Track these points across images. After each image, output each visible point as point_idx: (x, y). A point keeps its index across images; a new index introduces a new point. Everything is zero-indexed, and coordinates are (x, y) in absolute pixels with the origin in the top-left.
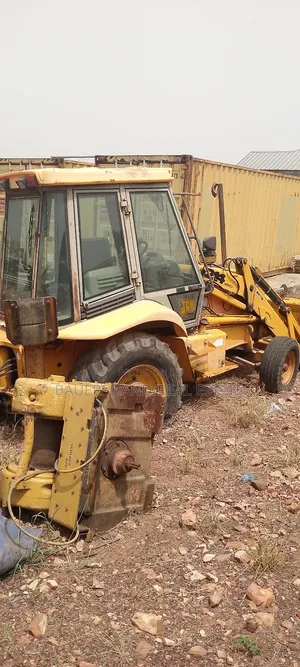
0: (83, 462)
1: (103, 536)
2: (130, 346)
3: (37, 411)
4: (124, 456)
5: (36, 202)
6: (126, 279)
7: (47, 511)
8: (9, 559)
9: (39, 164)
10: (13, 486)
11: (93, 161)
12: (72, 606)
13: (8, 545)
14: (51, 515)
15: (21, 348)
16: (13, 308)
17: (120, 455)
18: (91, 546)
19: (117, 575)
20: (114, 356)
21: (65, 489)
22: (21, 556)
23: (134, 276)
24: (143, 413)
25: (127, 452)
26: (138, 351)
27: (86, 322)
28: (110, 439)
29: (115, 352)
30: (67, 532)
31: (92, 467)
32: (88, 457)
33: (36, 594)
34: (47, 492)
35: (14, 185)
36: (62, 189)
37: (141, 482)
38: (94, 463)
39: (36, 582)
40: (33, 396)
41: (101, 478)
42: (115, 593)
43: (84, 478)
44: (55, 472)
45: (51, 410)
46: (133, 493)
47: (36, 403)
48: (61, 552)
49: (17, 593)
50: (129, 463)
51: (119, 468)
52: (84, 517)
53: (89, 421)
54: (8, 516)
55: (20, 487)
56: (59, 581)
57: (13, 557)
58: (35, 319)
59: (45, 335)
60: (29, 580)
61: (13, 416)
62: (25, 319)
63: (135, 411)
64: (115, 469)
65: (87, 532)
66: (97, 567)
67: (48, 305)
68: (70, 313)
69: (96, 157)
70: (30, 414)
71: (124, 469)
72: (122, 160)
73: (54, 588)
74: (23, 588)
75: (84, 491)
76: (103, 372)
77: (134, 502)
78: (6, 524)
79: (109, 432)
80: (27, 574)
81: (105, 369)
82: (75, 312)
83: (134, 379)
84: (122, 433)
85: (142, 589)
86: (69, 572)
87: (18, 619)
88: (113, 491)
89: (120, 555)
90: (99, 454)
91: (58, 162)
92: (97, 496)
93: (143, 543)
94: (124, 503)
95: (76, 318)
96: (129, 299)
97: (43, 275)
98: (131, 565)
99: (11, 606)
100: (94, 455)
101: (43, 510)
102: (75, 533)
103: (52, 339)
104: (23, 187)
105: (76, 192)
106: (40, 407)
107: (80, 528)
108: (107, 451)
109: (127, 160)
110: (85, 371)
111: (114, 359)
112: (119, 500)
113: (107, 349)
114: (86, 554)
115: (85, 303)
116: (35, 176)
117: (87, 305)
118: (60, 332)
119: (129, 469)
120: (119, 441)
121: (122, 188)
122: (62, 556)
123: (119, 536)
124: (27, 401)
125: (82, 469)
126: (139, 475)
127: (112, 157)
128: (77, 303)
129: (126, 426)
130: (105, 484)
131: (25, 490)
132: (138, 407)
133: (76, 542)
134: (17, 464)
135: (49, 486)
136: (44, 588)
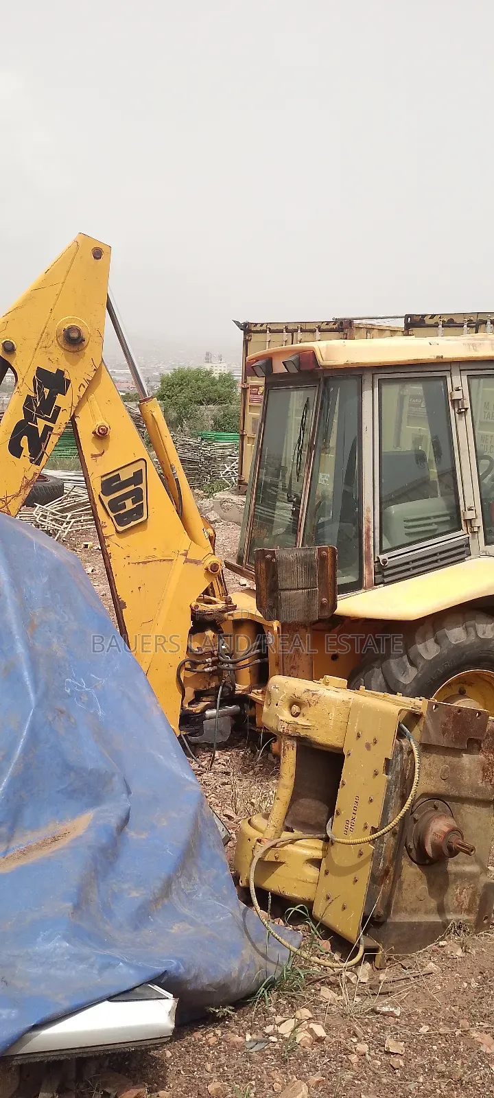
0: (374, 830)
1: (403, 963)
2: (457, 635)
3: (303, 733)
4: (446, 829)
5: (313, 394)
6: (455, 520)
7: (310, 904)
8: (249, 978)
9: (313, 331)
10: (258, 855)
11: (401, 324)
12: (348, 1076)
13: (247, 952)
14: (318, 911)
15: (275, 624)
16: (268, 562)
17: (439, 826)
18: (383, 977)
19: (428, 1036)
20: (428, 650)
21: (342, 871)
22: (267, 973)
23: (470, 515)
24: (481, 757)
25: (451, 821)
26: (471, 645)
27: (382, 590)
28: (423, 795)
29: (431, 643)
30: (343, 945)
31: (390, 841)
32: (384, 821)
33: (290, 1045)
34: (312, 872)
35: (279, 368)
36: (356, 374)
37: (472, 877)
38: (394, 834)
39: (291, 1024)
40: (295, 708)
41: (405, 862)
42: (423, 1066)
43: (375, 857)
44: (327, 840)
45: (324, 736)
46: (458, 894)
47: (300, 720)
48: (332, 979)
49: (260, 1037)
50: (455, 840)
51: (436, 847)
52: (372, 923)
53: (387, 759)
54: (249, 902)
55: (270, 857)
56: (328, 1028)
57: (256, 975)
58: (301, 581)
59: (317, 608)
60: (279, 1019)
61: (258, 734)
62: (284, 580)
63: (467, 751)
64: (429, 849)
65: (376, 950)
66: (392, 1014)
67: (323, 559)
68: (357, 572)
69: (407, 317)
70: (291, 737)
71: (446, 851)
72: (451, 321)
73: (320, 1040)
74: (269, 1029)
75: (375, 880)
76: (409, 676)
77: (459, 909)
78: (244, 915)
79: (421, 784)
80: (277, 1008)
81: (413, 672)
82: (365, 572)
83: (462, 693)
84: (442, 787)
85: (469, 1068)
86: (344, 1015)
87: (261, 1083)
88: (423, 887)
89: (433, 1000)
90: (403, 819)
91: (344, 328)
92: (396, 893)
93: (474, 985)
94: (441, 910)
95: (365, 582)
96: (458, 554)
97: (317, 509)
98: (451, 1021)
99: (249, 1058)
100: (394, 822)
101: (303, 901)
102: (357, 950)
103: (326, 614)
104: (294, 370)
105: (377, 377)
106: (306, 728)
107: (364, 943)
108: (416, 816)
109: (458, 320)
110: (377, 671)
111: (429, 656)
112: (433, 904)
113: (418, 639)
114: (374, 990)
115: (382, 557)
116: (314, 354)
117: (385, 562)
118: (339, 603)
119: (453, 852)
120: (436, 799)
121: (455, 369)
122: (334, 986)
123: (431, 966)
124: (286, 716)
125: (373, 841)
126: (469, 864)
127: (433, 316)
128: (368, 559)
129: (451, 776)
130: (410, 871)
131: (276, 864)
132: (473, 745)
133: (358, 964)
134: (266, 816)
135: (316, 863)
136: (302, 1036)
